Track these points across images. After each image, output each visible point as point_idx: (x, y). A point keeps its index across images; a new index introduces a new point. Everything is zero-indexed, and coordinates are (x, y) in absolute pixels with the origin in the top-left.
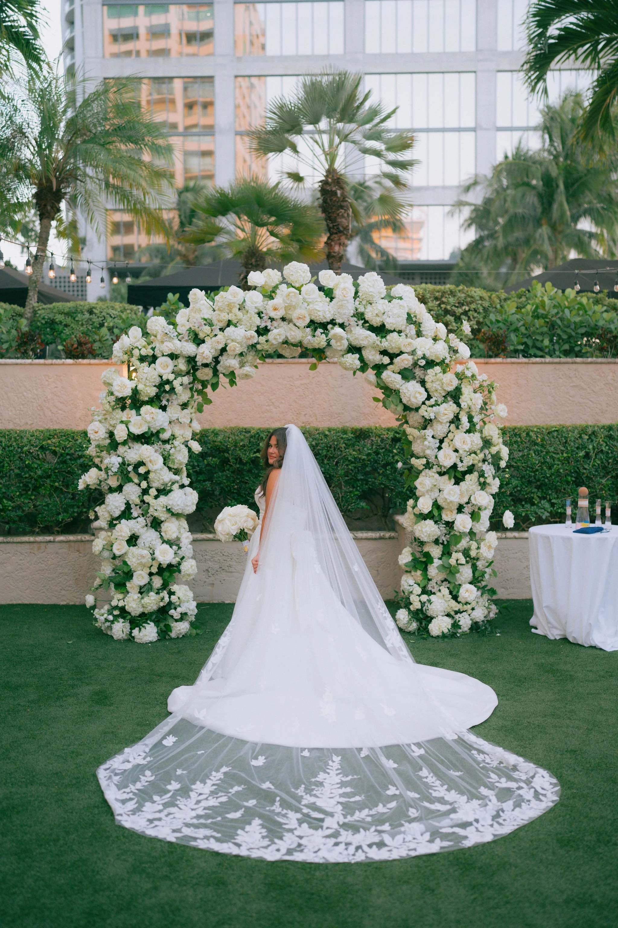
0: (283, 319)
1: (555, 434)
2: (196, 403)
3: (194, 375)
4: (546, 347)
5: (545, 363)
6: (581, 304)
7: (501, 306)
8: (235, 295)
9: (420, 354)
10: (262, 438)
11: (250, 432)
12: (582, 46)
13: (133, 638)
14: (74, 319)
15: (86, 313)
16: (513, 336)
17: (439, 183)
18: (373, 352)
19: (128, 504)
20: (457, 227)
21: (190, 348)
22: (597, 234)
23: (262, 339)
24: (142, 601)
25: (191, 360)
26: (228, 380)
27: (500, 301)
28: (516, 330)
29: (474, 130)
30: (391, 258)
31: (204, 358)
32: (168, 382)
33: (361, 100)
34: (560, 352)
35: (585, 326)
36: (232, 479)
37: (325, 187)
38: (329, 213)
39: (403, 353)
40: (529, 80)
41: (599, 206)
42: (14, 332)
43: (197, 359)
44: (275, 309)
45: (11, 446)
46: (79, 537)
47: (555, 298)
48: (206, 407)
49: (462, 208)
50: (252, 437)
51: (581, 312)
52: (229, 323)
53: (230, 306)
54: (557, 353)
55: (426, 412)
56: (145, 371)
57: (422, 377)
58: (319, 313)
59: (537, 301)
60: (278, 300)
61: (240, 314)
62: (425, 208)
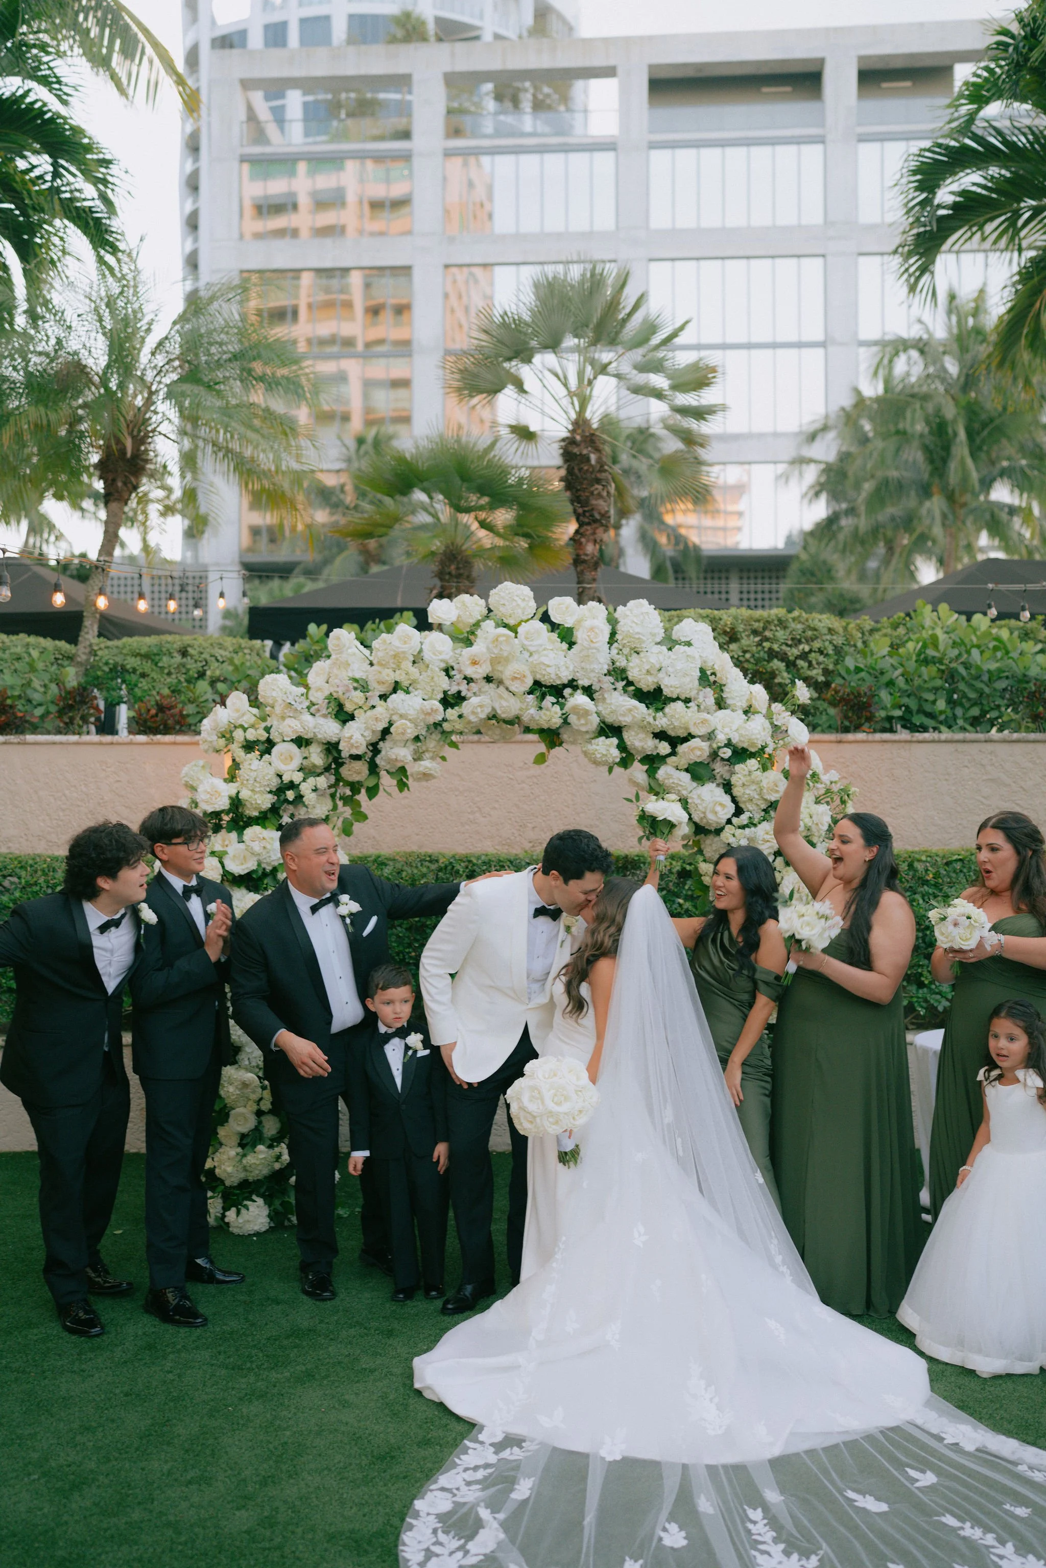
0: (488, 679)
1: (958, 866)
2: (341, 819)
3: (337, 773)
4: (941, 712)
5: (939, 741)
6: (998, 639)
7: (864, 642)
8: (406, 639)
9: (721, 738)
10: (457, 872)
11: (437, 861)
12: (992, 219)
13: (228, 1224)
14: (156, 664)
15: (175, 654)
16: (884, 695)
17: (767, 428)
18: (642, 736)
20: (798, 497)
21: (329, 729)
22: (1020, 507)
23: (452, 713)
24: (244, 1161)
25: (332, 748)
26: (395, 782)
27: (863, 633)
28: (891, 683)
29: (823, 345)
30: (691, 545)
31: (352, 745)
32: (292, 786)
33: (627, 310)
34: (965, 720)
35: (1007, 677)
36: (406, 940)
37: (570, 449)
38: (578, 490)
39: (693, 737)
40: (906, 276)
41: (1024, 462)
42: (54, 688)
43: (341, 747)
44: (474, 663)
45: (36, 884)
47: (954, 630)
48: (357, 827)
49: (804, 466)
50: (440, 870)
51: (999, 654)
52: (396, 687)
53: (397, 657)
54: (960, 722)
56: (253, 767)
57: (727, 776)
58: (548, 670)
59: (925, 634)
60: (479, 647)
61: (414, 671)
62: (746, 467)
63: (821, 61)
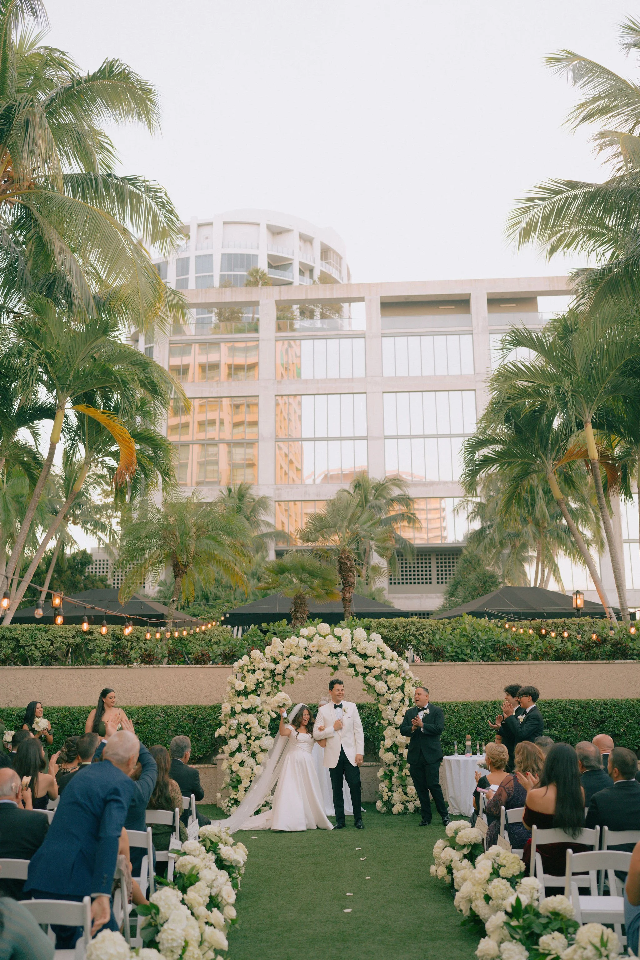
0: (317, 651)
2: (274, 692)
3: (273, 679)
4: (469, 654)
8: (294, 640)
9: (383, 668)
16: (449, 648)
18: (361, 667)
19: (240, 745)
21: (272, 666)
23: (307, 661)
25: (273, 672)
26: (290, 681)
28: (451, 644)
31: (279, 670)
32: (261, 683)
37: (340, 560)
38: (343, 575)
39: (376, 668)
43: (275, 671)
44: (313, 647)
46: (206, 766)
47: (473, 625)
51: (489, 633)
52: (291, 654)
53: (292, 645)
54: (476, 658)
55: (388, 697)
56: (250, 677)
57: (386, 679)
58: (334, 648)
59: (463, 627)
60: (315, 642)
61: (296, 649)
63: (470, 295)
